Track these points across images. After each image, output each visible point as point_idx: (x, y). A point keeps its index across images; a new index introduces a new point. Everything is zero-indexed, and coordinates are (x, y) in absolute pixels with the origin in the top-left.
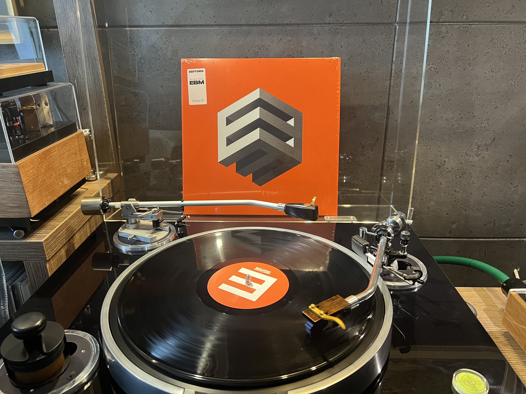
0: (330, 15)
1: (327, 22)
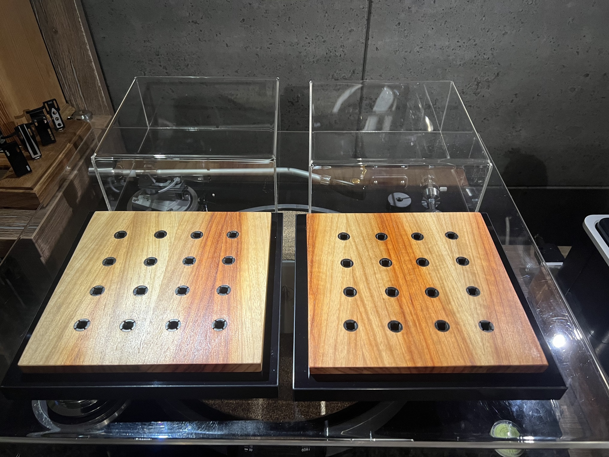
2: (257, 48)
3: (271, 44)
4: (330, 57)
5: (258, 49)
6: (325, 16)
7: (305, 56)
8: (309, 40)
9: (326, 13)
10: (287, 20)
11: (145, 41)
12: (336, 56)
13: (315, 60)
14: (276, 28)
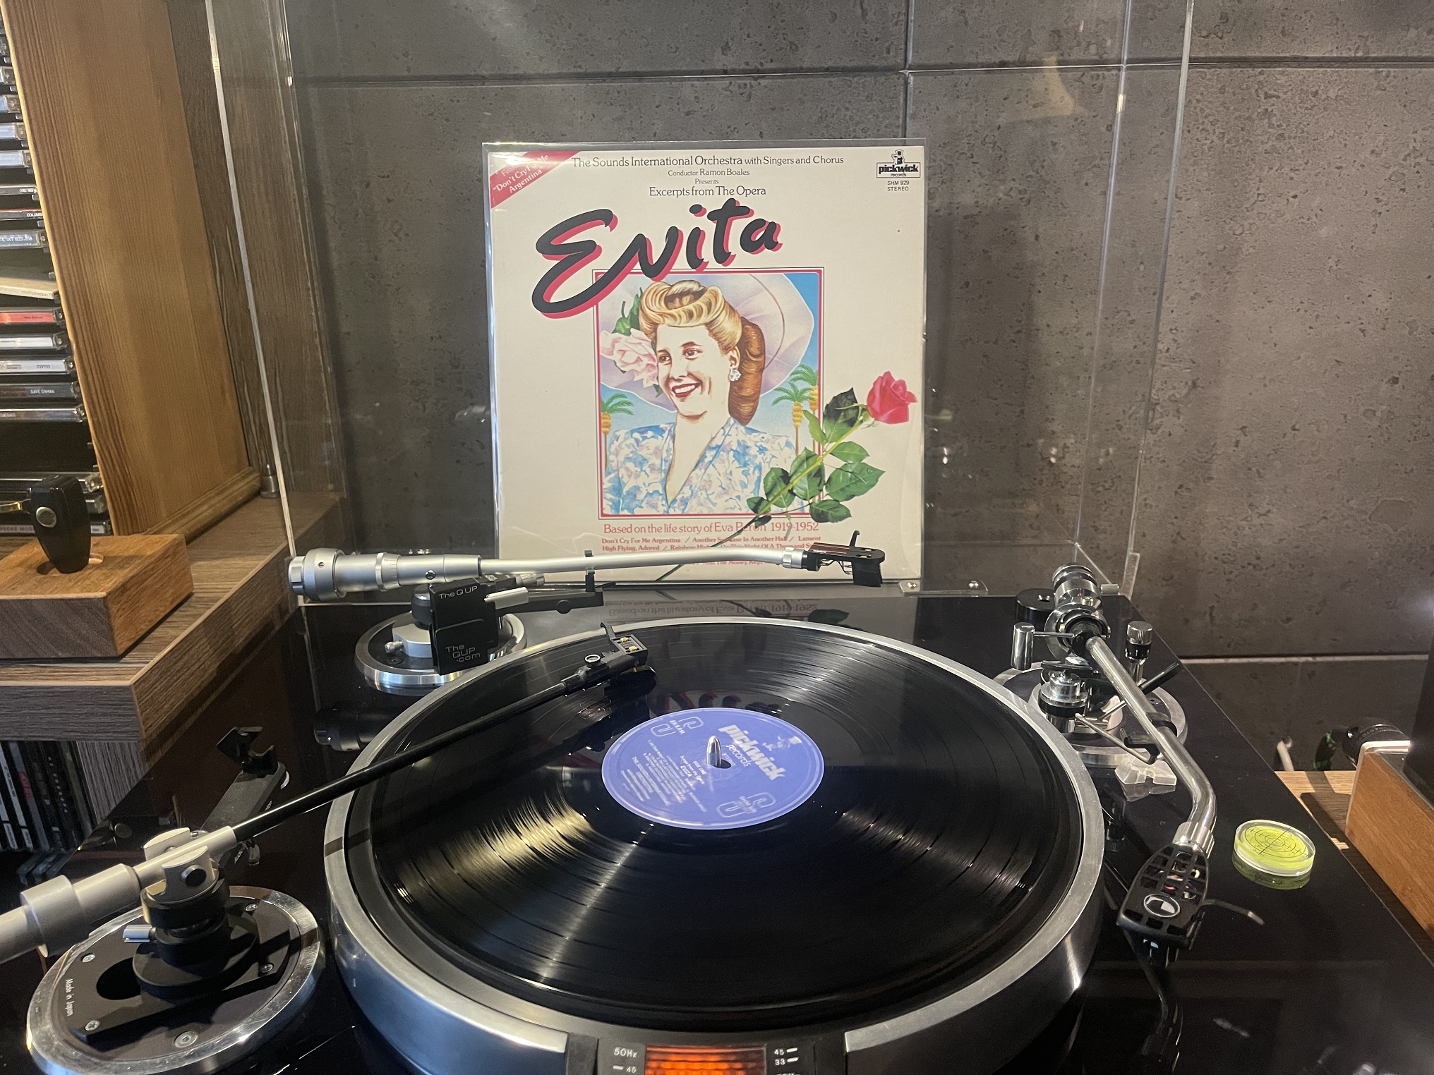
0: (726, 49)
1: (719, 67)
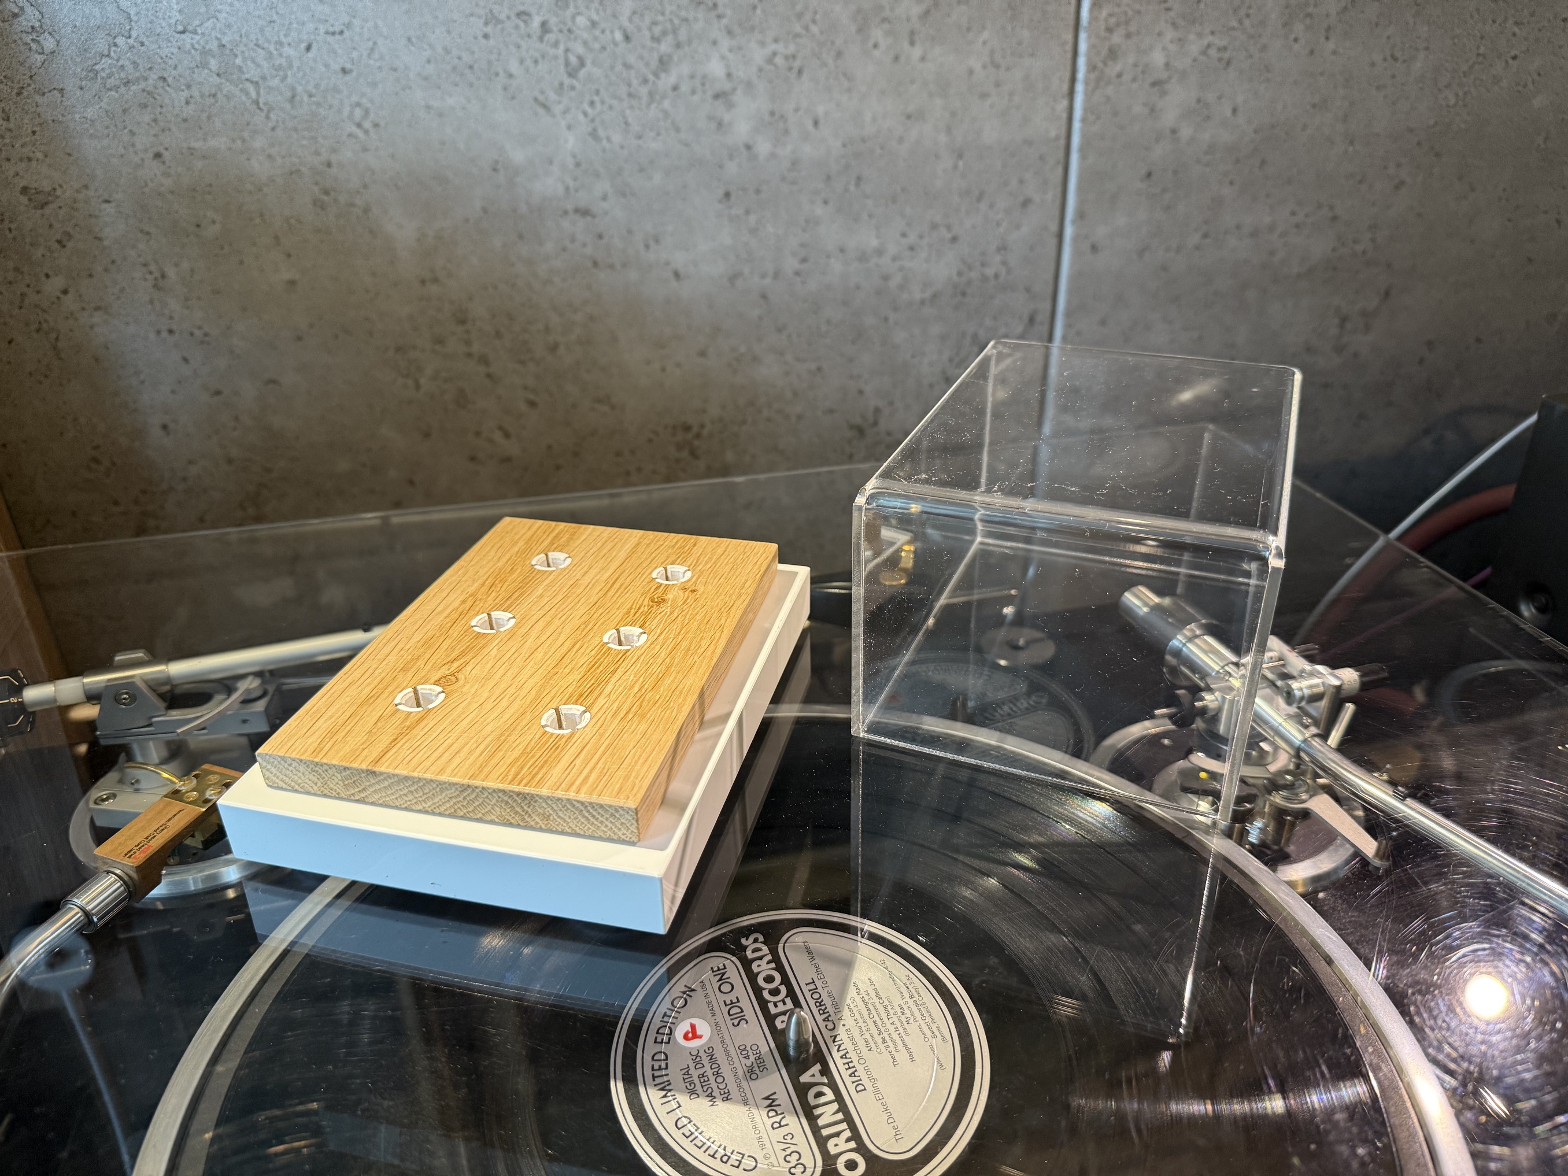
2: (763, 276)
3: (804, 260)
4: (969, 283)
5: (768, 281)
6: (956, 167)
7: (902, 287)
8: (912, 238)
9: (960, 156)
10: (852, 188)
11: (423, 282)
12: (985, 279)
13: (928, 294)
14: (819, 211)
